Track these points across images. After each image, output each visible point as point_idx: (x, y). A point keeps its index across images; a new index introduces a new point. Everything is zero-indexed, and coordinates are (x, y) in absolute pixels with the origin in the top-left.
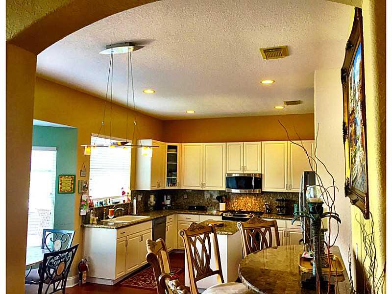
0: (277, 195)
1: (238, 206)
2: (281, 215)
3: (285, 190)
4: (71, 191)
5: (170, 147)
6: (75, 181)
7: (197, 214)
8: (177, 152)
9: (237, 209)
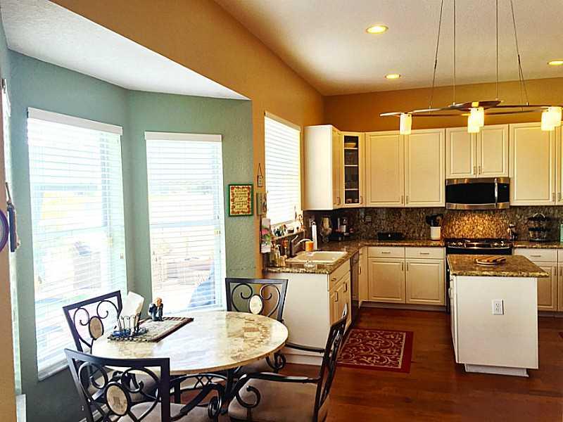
0: (528, 212)
1: (460, 231)
2: (539, 242)
3: (550, 202)
4: (249, 212)
5: (347, 139)
6: (252, 195)
7: (402, 246)
8: (357, 146)
9: (458, 235)
